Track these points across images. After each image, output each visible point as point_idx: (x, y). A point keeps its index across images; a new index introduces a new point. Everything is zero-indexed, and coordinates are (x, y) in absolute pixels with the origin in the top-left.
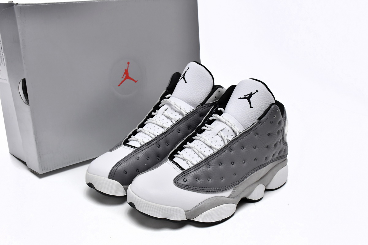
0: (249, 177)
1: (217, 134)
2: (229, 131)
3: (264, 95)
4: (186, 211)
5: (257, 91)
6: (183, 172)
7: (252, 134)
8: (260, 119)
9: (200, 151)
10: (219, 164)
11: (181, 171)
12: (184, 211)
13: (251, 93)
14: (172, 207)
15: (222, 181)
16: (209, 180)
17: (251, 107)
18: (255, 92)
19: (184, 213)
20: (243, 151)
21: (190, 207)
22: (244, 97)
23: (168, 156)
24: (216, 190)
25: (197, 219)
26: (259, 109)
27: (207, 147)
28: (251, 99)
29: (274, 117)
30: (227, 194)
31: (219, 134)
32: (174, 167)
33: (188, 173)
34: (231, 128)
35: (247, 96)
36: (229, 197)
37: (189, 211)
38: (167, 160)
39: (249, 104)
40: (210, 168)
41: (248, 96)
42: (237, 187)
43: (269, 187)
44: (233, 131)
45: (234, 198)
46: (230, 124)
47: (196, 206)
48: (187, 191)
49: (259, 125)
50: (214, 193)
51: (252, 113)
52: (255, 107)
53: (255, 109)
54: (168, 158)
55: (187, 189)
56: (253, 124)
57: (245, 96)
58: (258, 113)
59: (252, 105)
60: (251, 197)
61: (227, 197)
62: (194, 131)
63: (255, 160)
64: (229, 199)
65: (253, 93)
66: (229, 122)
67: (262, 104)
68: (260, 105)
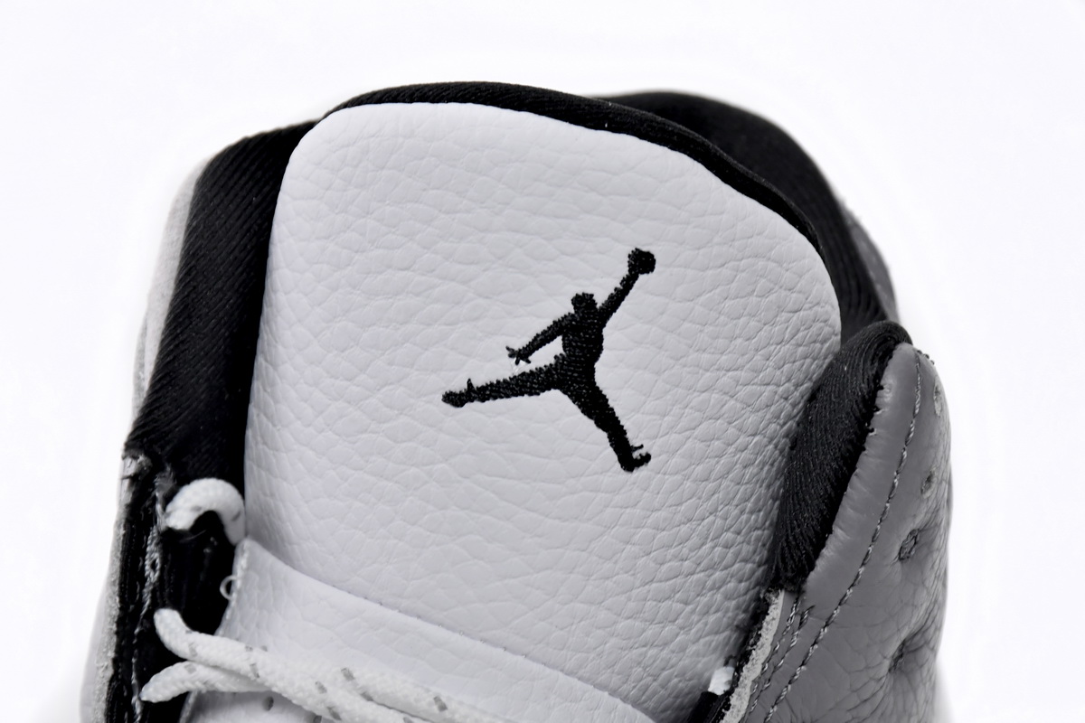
5: (642, 262)
13: (583, 301)
17: (629, 458)
18: (628, 283)
22: (508, 369)
26: (708, 440)
28: (606, 374)
35: (543, 357)
39: (602, 436)
41: (556, 347)
51: (663, 514)
53: (676, 461)
57: (522, 355)
58: (711, 486)
59: (634, 438)
65: (601, 299)
67: (726, 379)
68: (715, 396)
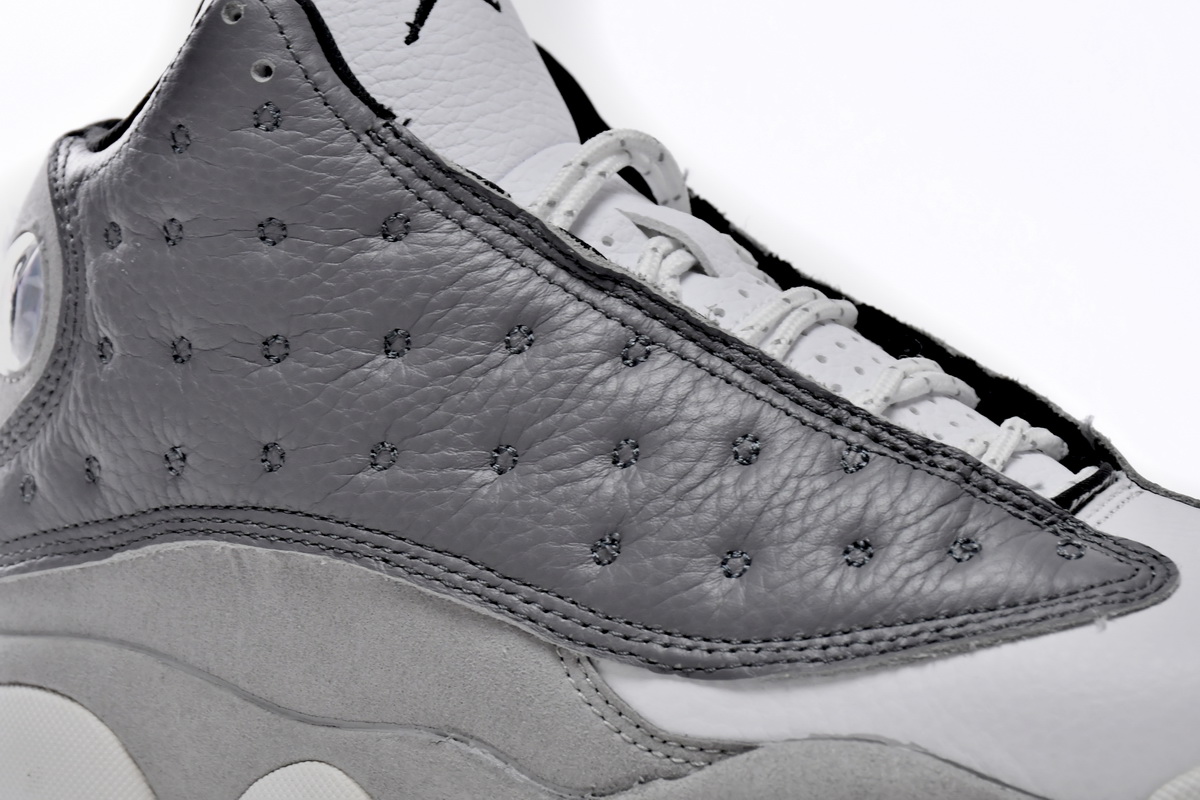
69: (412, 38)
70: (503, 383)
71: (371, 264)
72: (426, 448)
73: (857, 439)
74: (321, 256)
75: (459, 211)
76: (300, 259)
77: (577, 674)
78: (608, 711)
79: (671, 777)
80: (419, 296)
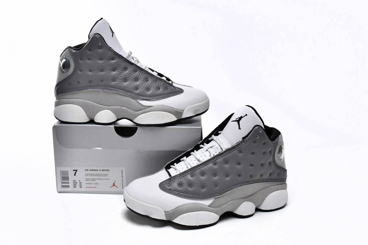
0: (232, 191)
1: (207, 150)
2: (217, 148)
3: (252, 118)
4: (165, 212)
5: (246, 115)
6: (170, 178)
7: (236, 151)
8: (244, 138)
9: (189, 163)
10: (202, 175)
11: (169, 177)
12: (163, 211)
13: (241, 116)
14: (153, 206)
15: (203, 190)
16: (191, 187)
17: (239, 128)
18: (245, 116)
19: (164, 213)
20: (227, 166)
21: (170, 208)
23: (165, 166)
24: (195, 197)
25: (176, 221)
27: (196, 160)
29: (257, 137)
30: (207, 202)
31: (208, 150)
32: (166, 174)
33: (173, 179)
34: (220, 146)
35: (237, 119)
36: (209, 206)
37: (168, 212)
38: (164, 169)
39: (238, 126)
40: (193, 178)
42: (218, 199)
43: (262, 208)
44: (221, 149)
45: (214, 207)
46: (219, 142)
47: (175, 209)
48: (168, 194)
49: (243, 144)
50: (193, 200)
51: (241, 134)
52: (243, 129)
54: (164, 167)
55: (169, 193)
56: (237, 143)
57: (236, 119)
60: (238, 212)
61: (208, 205)
62: (193, 148)
63: (239, 176)
64: (208, 207)
66: (219, 140)
67: (249, 127)
68: (248, 127)
69: (112, 37)
70: (125, 74)
71: (111, 63)
72: (118, 80)
73: (156, 79)
74: (106, 62)
75: (119, 57)
76: (104, 62)
77: (135, 100)
78: (138, 104)
79: (145, 109)
80: (116, 66)
